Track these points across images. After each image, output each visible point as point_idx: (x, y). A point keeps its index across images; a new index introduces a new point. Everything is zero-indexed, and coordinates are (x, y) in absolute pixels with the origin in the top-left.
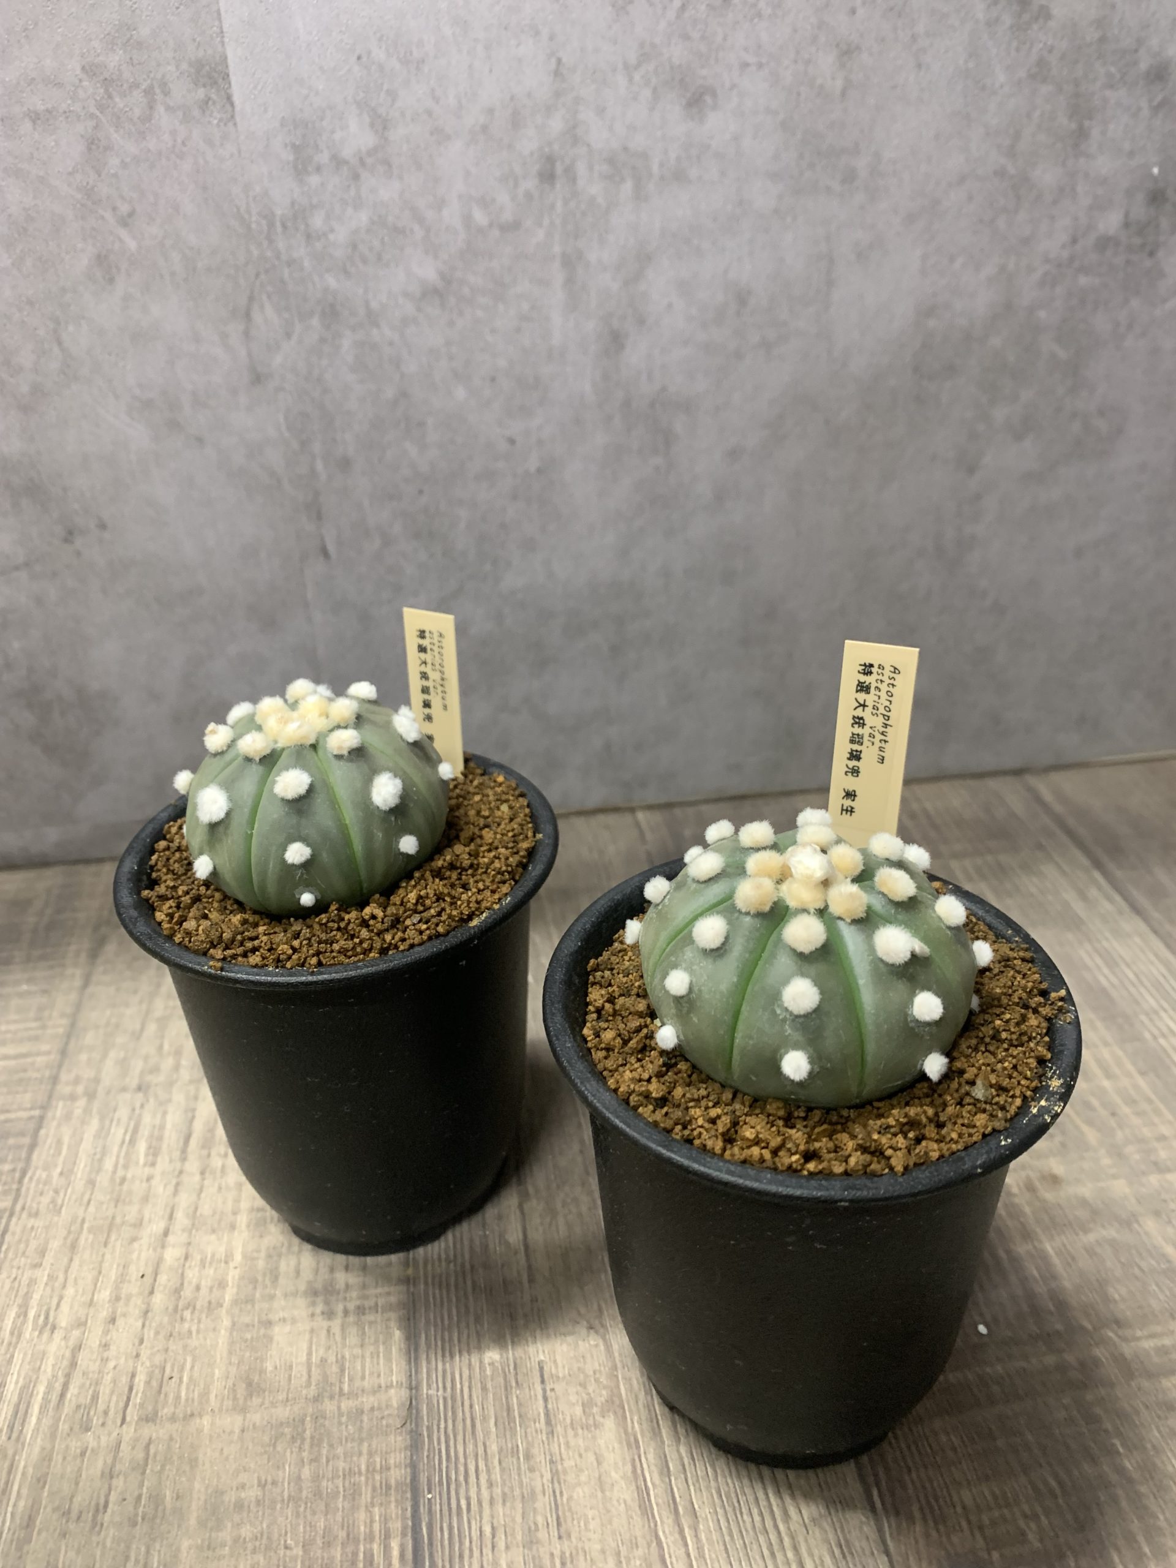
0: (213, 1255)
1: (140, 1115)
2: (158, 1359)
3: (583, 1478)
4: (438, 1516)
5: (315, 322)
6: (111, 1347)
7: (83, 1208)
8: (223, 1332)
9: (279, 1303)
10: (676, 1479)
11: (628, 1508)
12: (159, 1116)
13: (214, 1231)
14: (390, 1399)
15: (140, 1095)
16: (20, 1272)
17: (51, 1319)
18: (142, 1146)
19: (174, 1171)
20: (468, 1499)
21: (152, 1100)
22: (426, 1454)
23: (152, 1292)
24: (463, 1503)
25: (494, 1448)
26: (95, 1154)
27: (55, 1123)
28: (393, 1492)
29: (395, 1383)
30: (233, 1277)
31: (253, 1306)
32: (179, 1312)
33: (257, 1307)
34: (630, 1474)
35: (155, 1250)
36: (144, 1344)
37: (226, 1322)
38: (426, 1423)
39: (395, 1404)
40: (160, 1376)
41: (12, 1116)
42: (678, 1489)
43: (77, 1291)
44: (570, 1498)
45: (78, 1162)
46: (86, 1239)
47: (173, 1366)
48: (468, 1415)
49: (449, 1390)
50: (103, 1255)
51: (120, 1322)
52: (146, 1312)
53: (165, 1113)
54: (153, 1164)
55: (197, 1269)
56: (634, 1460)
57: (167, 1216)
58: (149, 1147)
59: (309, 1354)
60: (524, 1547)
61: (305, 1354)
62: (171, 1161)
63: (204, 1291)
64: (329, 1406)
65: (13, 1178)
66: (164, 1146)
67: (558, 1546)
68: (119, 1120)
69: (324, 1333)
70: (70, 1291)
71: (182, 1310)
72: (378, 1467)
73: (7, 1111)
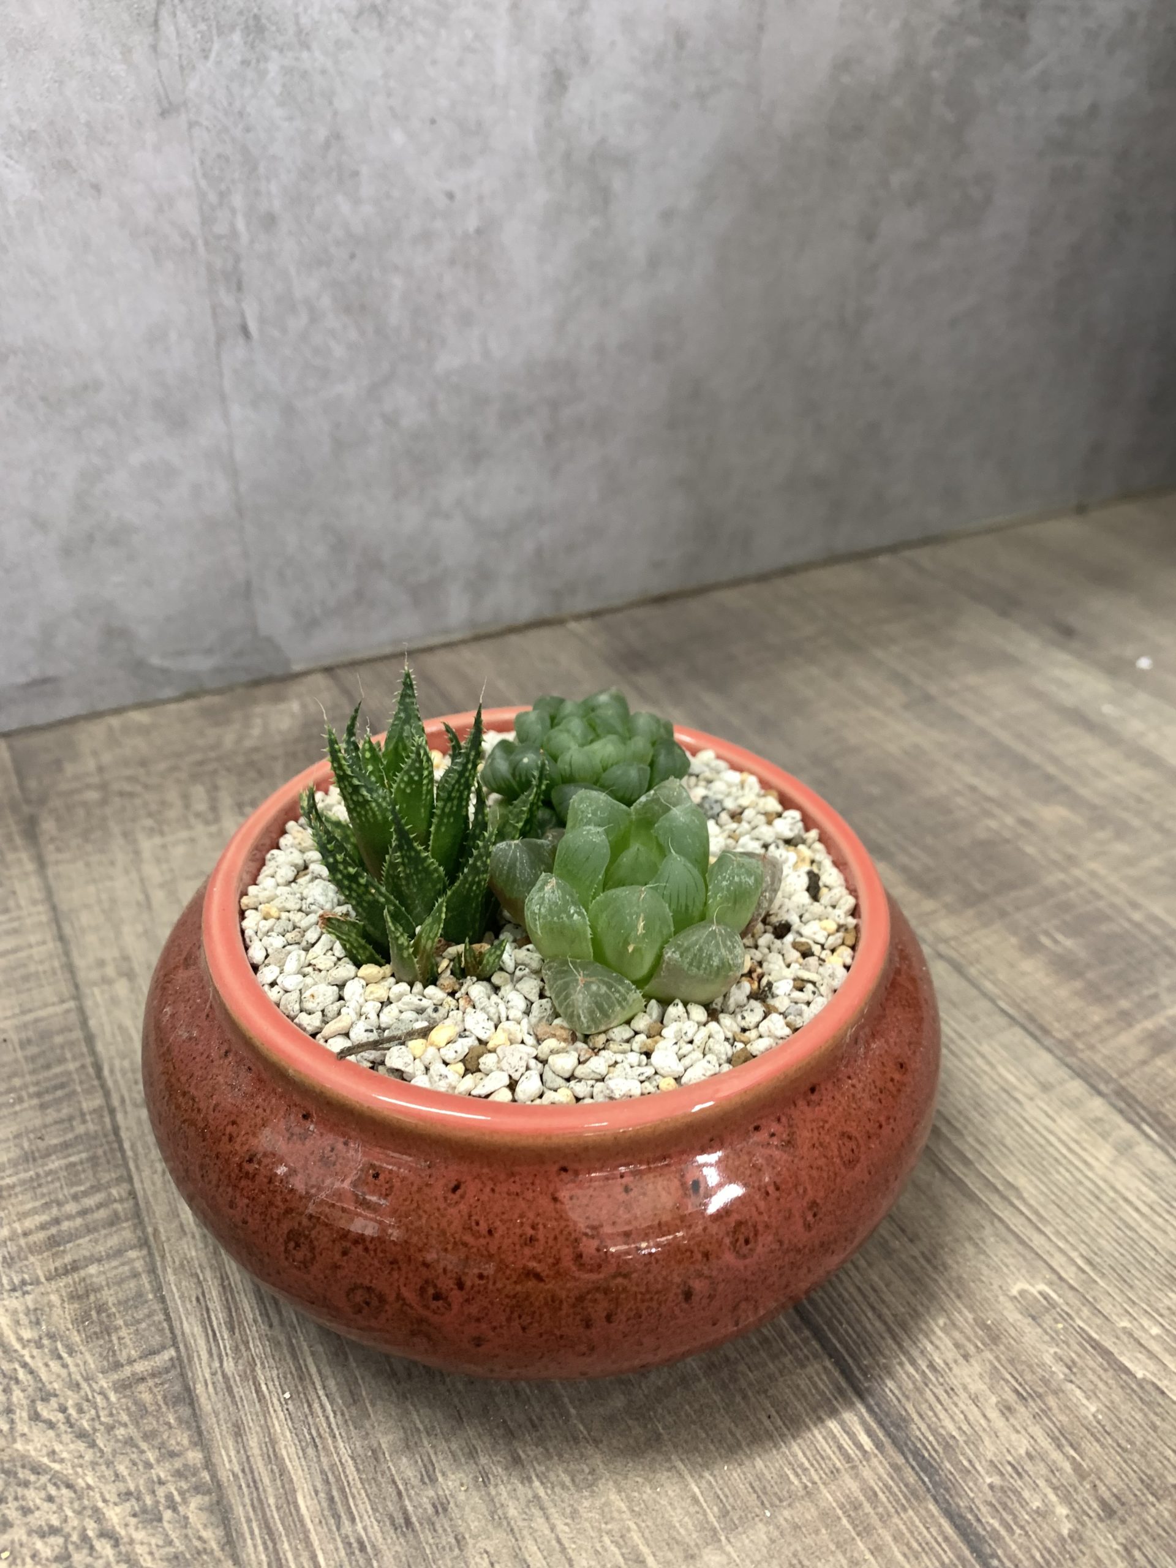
73: (30, 1011)
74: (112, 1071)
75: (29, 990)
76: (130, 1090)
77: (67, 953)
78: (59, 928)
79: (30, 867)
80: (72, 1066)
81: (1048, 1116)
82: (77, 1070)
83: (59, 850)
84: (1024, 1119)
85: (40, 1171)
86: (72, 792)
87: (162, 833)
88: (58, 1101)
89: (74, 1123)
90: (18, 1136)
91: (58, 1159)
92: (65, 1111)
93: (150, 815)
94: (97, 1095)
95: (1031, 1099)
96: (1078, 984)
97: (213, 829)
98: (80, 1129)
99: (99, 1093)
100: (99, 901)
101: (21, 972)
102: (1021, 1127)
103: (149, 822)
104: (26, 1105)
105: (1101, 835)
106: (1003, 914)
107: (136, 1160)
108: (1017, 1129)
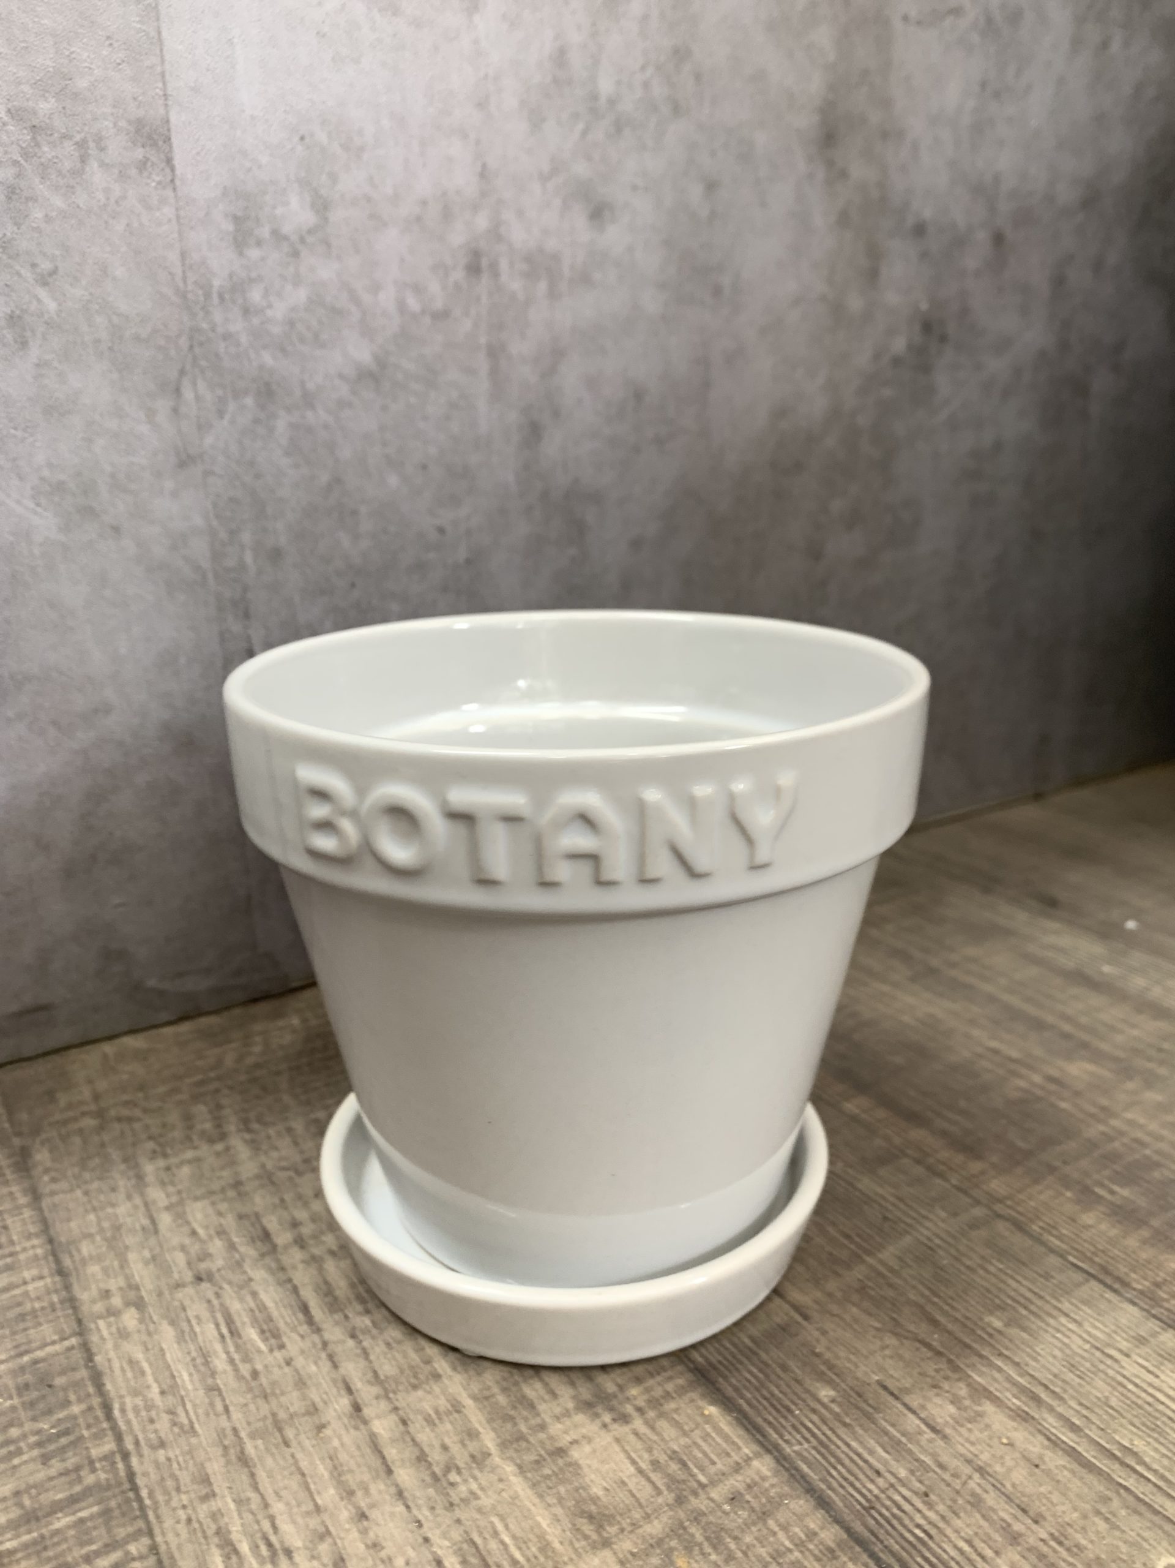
0: (437, 1412)
1: (222, 1305)
2: (456, 1534)
3: (1009, 1463)
4: (904, 1554)
5: (249, 401)
6: (384, 1544)
7: (225, 1417)
8: (512, 1478)
9: (555, 1428)
10: (1091, 1430)
11: (1073, 1472)
12: (249, 1299)
13: (415, 1387)
14: (758, 1472)
15: (205, 1285)
16: (190, 1511)
17: (277, 1545)
18: (252, 1334)
19: (314, 1345)
20: (918, 1526)
21: (226, 1286)
22: (840, 1504)
23: (389, 1472)
24: (917, 1532)
25: (903, 1473)
26: (193, 1359)
27: (109, 1345)
28: (838, 1553)
29: (751, 1455)
30: (480, 1423)
31: (528, 1441)
32: (443, 1479)
33: (531, 1439)
34: (1046, 1443)
35: (356, 1428)
36: (426, 1525)
37: (509, 1468)
38: (816, 1477)
39: (769, 1474)
40: (474, 1550)
41: (40, 1354)
42: (1100, 1437)
43: (288, 1504)
44: (1014, 1485)
45: (176, 1374)
46: (256, 1447)
47: (481, 1534)
48: (852, 1454)
49: (812, 1439)
50: (293, 1456)
51: (374, 1514)
52: (400, 1494)
53: (254, 1294)
54: (282, 1347)
55: (427, 1430)
56: (1040, 1431)
57: (343, 1392)
58: (263, 1332)
59: (634, 1462)
60: (1011, 1545)
61: (629, 1465)
62: (302, 1337)
63: (455, 1449)
64: (699, 1503)
65: (96, 1418)
66: (281, 1325)
67: (1041, 1530)
68: (198, 1317)
69: (632, 1438)
70: (277, 1507)
71: (445, 1475)
72: (803, 1537)
73: (27, 1352)
74: (123, 1411)
75: (25, 1329)
76: (144, 1431)
77: (68, 1287)
78: (58, 1261)
79: (23, 1200)
80: (76, 1409)
81: (1149, 1371)
82: (83, 1412)
83: (54, 1180)
84: (1124, 1376)
85: (44, 1531)
86: (65, 1122)
87: (165, 1156)
88: (63, 1450)
89: (82, 1473)
90: (17, 1493)
91: (66, 1516)
92: (71, 1461)
93: (150, 1138)
94: (106, 1439)
95: (1127, 1356)
96: (1145, 1233)
97: (219, 1147)
98: (90, 1479)
99: (110, 1436)
100: (101, 1230)
101: (18, 1310)
102: (1125, 1387)
103: (151, 1145)
104: (25, 1457)
105: (1130, 1085)
106: (1052, 1169)
107: (156, 1510)
108: (1120, 1389)
